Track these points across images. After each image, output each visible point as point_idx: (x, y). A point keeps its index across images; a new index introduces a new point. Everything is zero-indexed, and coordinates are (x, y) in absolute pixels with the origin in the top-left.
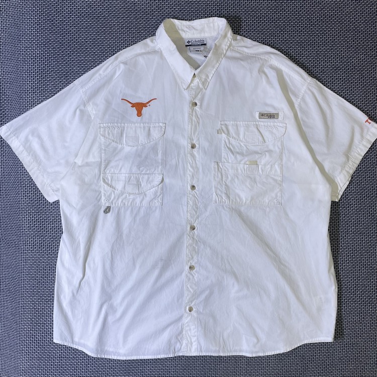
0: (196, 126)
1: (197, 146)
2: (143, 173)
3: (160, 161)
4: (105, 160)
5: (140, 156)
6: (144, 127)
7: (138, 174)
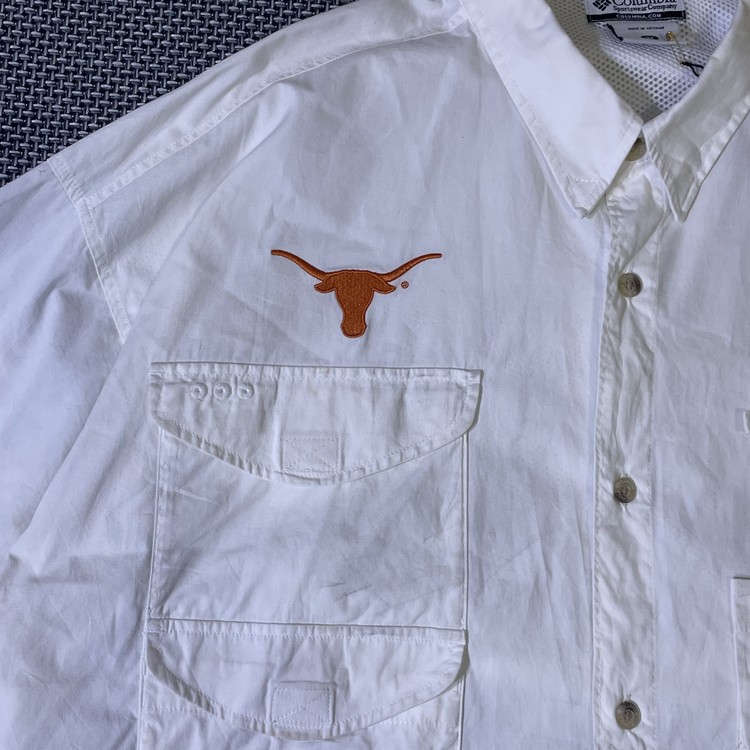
0: (636, 391)
1: (642, 488)
2: (360, 622)
3: (451, 562)
4: (170, 552)
5: (348, 533)
6: (375, 389)
7: (335, 628)
